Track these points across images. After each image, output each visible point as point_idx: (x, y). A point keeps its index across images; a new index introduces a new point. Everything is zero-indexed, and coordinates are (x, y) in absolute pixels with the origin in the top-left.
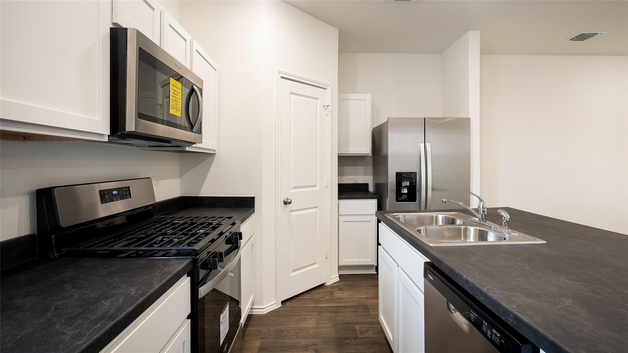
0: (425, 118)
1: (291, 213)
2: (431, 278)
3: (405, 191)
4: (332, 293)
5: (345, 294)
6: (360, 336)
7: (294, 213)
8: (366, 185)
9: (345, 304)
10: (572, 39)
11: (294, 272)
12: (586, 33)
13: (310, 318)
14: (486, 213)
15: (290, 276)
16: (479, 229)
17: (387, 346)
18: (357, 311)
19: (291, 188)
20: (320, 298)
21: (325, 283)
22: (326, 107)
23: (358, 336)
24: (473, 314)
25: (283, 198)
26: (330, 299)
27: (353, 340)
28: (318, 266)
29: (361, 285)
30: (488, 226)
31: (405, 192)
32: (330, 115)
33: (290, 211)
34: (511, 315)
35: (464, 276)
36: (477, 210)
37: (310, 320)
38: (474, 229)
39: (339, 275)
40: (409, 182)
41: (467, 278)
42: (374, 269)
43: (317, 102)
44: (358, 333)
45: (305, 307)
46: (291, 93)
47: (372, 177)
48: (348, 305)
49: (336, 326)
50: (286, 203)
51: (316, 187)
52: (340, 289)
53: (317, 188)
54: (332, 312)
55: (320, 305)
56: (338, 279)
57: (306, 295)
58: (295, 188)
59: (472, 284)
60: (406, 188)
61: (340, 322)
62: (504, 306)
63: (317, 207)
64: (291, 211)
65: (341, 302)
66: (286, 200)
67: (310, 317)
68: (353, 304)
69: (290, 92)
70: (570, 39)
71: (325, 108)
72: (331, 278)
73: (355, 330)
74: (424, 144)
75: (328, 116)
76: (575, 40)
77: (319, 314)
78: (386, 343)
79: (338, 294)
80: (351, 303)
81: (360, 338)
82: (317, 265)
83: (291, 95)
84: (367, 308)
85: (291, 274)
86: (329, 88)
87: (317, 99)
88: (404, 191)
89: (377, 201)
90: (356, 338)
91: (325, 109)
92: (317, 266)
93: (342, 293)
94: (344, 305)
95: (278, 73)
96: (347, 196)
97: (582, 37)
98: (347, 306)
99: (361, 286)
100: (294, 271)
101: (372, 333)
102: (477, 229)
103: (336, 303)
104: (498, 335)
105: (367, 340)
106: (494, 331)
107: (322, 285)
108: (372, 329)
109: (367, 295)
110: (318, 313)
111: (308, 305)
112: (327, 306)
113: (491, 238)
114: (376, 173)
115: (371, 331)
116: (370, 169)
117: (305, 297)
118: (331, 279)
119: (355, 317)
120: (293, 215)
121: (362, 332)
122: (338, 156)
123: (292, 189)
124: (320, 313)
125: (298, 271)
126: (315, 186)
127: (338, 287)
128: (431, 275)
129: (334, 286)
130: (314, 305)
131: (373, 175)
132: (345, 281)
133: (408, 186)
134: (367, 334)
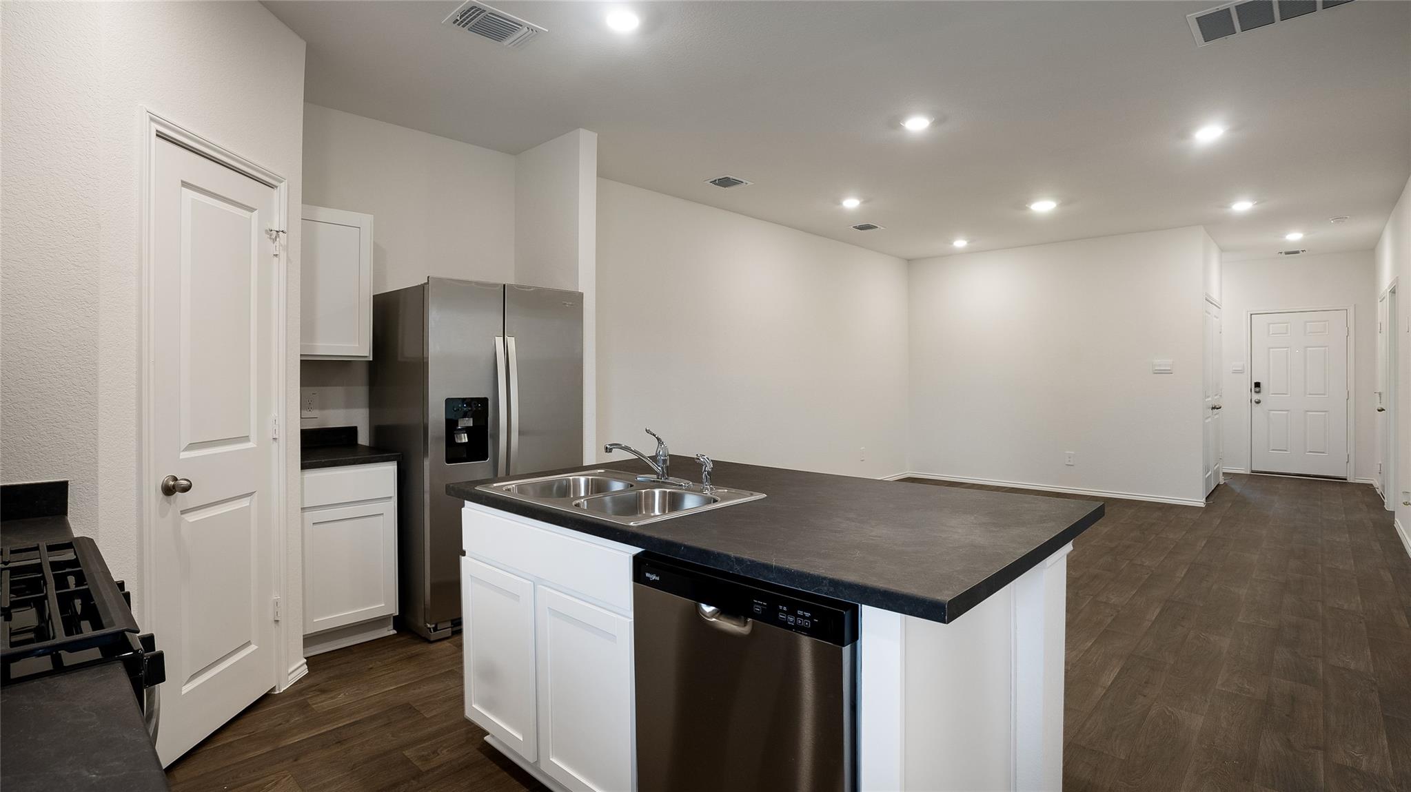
0: (504, 285)
1: (183, 516)
2: (654, 577)
3: (464, 438)
4: (304, 706)
5: (342, 698)
6: (424, 769)
7: (191, 518)
8: (352, 432)
9: (352, 717)
10: (714, 182)
11: (194, 679)
12: (731, 177)
13: (273, 781)
14: (668, 463)
15: (183, 693)
16: (669, 492)
17: (492, 762)
18: (391, 723)
19: (183, 447)
20: (276, 728)
21: (275, 687)
22: (274, 235)
23: (422, 769)
24: (760, 604)
25: (162, 477)
26: (306, 720)
27: (413, 781)
28: (256, 647)
29: (371, 666)
30: (676, 485)
31: (463, 441)
32: (283, 255)
33: (181, 511)
34: (825, 582)
35: (732, 554)
36: (654, 458)
37: (276, 783)
38: (660, 492)
39: (305, 658)
40: (471, 419)
41: (738, 555)
42: (390, 625)
43: (251, 217)
44: (418, 764)
45: (242, 762)
46: (184, 184)
47: (368, 410)
48: (361, 718)
49: (356, 769)
50: (169, 490)
51: (249, 441)
52: (323, 691)
53: (250, 445)
54: (328, 747)
55: (283, 743)
56: (304, 670)
57: (227, 733)
58: (192, 446)
59: (750, 561)
60: (464, 433)
61: (362, 758)
62: (812, 575)
63: (251, 494)
64: (183, 512)
65: (342, 718)
66: (171, 483)
67: (272, 777)
68: (373, 712)
69: (182, 181)
70: (712, 180)
71: (271, 236)
72: (290, 671)
73: (407, 761)
74: (502, 338)
75: (279, 259)
76: (717, 184)
77: (295, 763)
78: (487, 758)
79: (322, 703)
80: (367, 712)
81: (428, 772)
82: (253, 645)
83: (183, 188)
84: (410, 708)
85: (184, 688)
86: (283, 186)
87: (252, 210)
88: (461, 439)
89: (396, 466)
90: (418, 775)
91: (270, 238)
92: (253, 647)
93: (332, 698)
94: (352, 721)
95: (148, 119)
96: (323, 461)
97: (725, 182)
98: (360, 720)
99: (371, 668)
100: (194, 677)
101: (448, 751)
102: (666, 492)
103: (329, 723)
104: (808, 615)
105: (445, 768)
106: (800, 613)
107: (267, 698)
108: (445, 745)
109: (396, 684)
110: (291, 760)
111: (251, 755)
112: (308, 738)
113: (691, 503)
114: (375, 403)
115: (445, 748)
116: (361, 391)
117: (229, 738)
118: (289, 675)
119: (393, 736)
120: (191, 521)
121: (425, 759)
122: (301, 360)
123: (186, 449)
124: (296, 760)
125: (206, 674)
126: (246, 439)
127: (314, 689)
128: (652, 573)
129: (299, 689)
130: (268, 749)
131: (370, 408)
132: (324, 669)
133: (470, 427)
134: (438, 757)
